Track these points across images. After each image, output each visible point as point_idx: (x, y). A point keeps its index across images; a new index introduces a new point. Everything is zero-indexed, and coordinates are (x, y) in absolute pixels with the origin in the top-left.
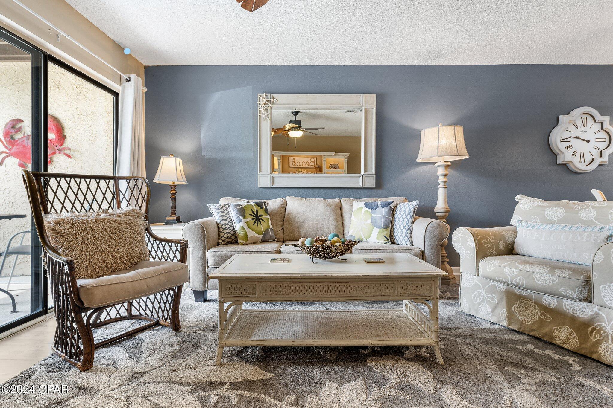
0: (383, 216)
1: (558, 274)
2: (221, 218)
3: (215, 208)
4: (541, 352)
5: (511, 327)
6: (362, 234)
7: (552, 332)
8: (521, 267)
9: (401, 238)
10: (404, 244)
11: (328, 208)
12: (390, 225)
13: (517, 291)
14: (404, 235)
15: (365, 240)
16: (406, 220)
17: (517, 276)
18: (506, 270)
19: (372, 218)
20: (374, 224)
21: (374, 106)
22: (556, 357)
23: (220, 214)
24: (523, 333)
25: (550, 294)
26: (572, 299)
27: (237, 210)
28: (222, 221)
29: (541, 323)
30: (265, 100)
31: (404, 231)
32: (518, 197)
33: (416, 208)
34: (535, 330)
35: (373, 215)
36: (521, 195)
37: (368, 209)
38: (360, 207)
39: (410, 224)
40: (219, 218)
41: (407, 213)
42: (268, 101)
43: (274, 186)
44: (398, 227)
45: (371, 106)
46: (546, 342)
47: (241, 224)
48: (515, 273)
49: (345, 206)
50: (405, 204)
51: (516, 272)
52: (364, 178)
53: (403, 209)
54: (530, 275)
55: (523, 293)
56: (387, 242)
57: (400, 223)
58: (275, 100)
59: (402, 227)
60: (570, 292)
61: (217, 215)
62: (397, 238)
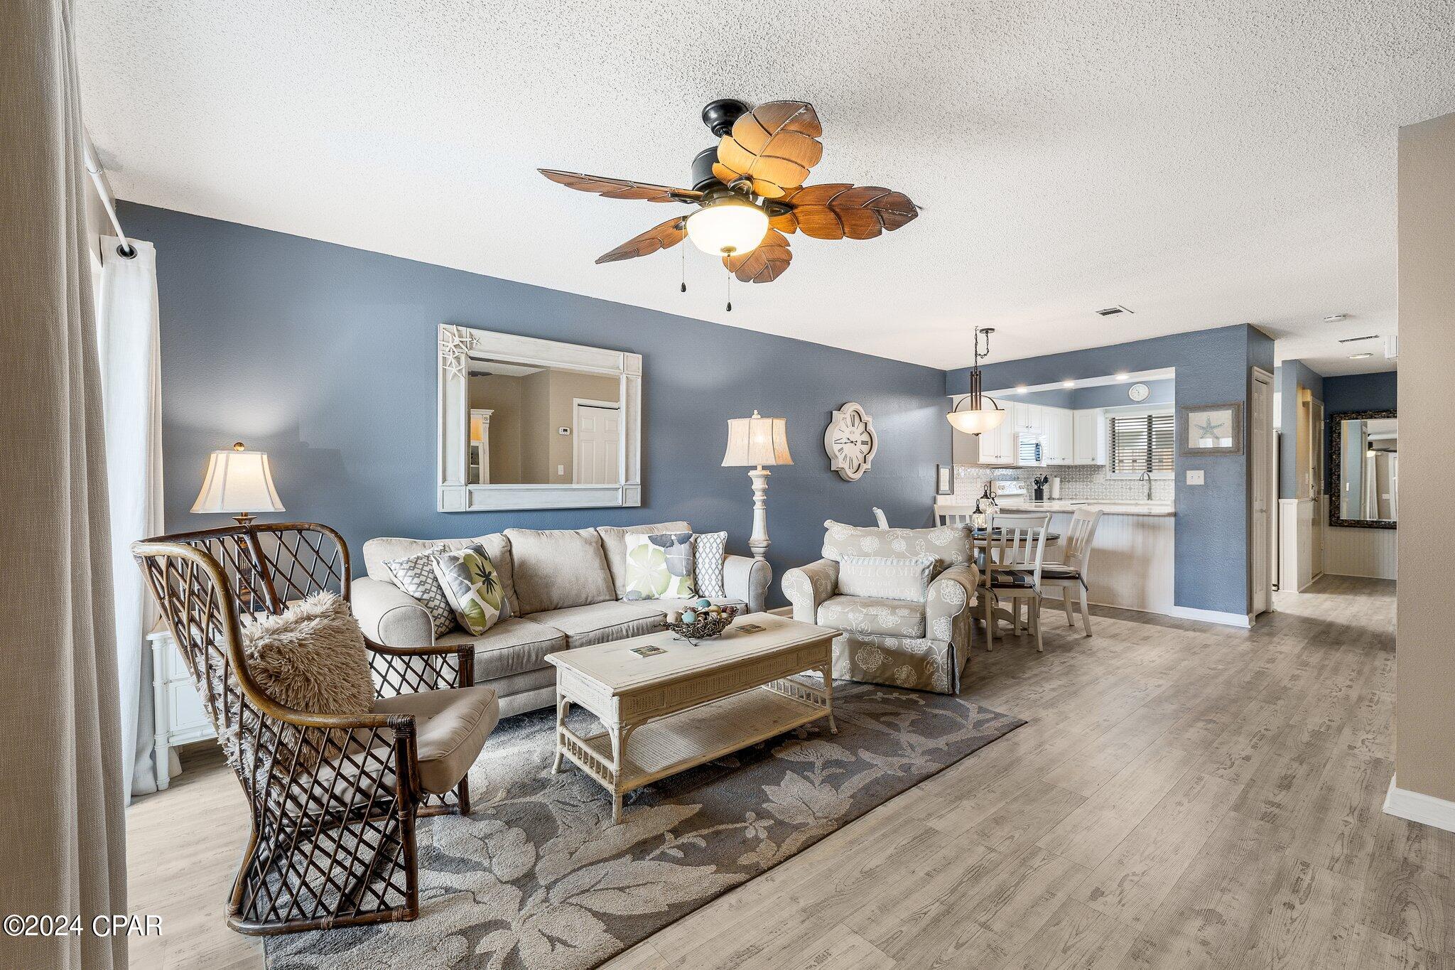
0: (683, 556)
1: (900, 614)
2: (422, 588)
3: (402, 567)
4: (890, 697)
5: (854, 679)
6: (653, 587)
7: (893, 675)
8: (865, 611)
9: (710, 588)
10: (713, 596)
11: (587, 546)
12: (692, 571)
13: (860, 638)
14: (714, 583)
15: (657, 596)
16: (714, 561)
17: (861, 622)
18: (851, 616)
19: (667, 560)
20: (671, 570)
21: (637, 374)
22: (904, 698)
23: (416, 580)
24: (865, 683)
25: (892, 635)
26: (911, 637)
27: (457, 569)
28: (424, 592)
29: (884, 667)
30: (457, 341)
31: (714, 577)
32: (827, 524)
33: (724, 542)
34: (878, 677)
35: (668, 556)
36: (830, 521)
37: (657, 547)
38: (642, 543)
39: (720, 567)
40: (418, 587)
41: (714, 550)
42: (462, 342)
43: (474, 508)
44: (703, 571)
45: (635, 373)
46: (889, 686)
47: (470, 595)
48: (860, 619)
49: (611, 542)
50: (709, 537)
51: (861, 617)
52: (624, 491)
53: (708, 545)
54: (875, 618)
55: (866, 639)
56: (693, 597)
57: (707, 566)
58: (475, 341)
59: (710, 571)
60: (910, 630)
61: (411, 583)
62: (703, 588)
